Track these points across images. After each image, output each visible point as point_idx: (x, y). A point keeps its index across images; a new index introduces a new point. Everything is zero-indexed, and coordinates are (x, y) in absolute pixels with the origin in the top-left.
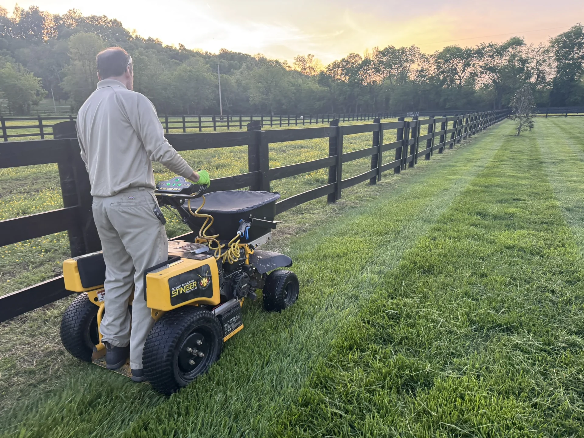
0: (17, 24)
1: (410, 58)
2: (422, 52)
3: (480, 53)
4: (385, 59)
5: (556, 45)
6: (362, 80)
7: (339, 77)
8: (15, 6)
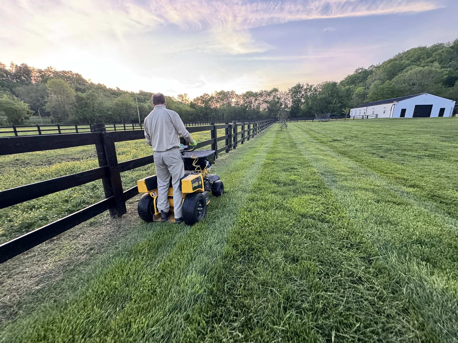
0: (13, 73)
1: (231, 96)
2: (237, 94)
3: (261, 95)
4: (220, 96)
5: (291, 92)
6: (211, 106)
7: (200, 104)
8: (11, 63)
